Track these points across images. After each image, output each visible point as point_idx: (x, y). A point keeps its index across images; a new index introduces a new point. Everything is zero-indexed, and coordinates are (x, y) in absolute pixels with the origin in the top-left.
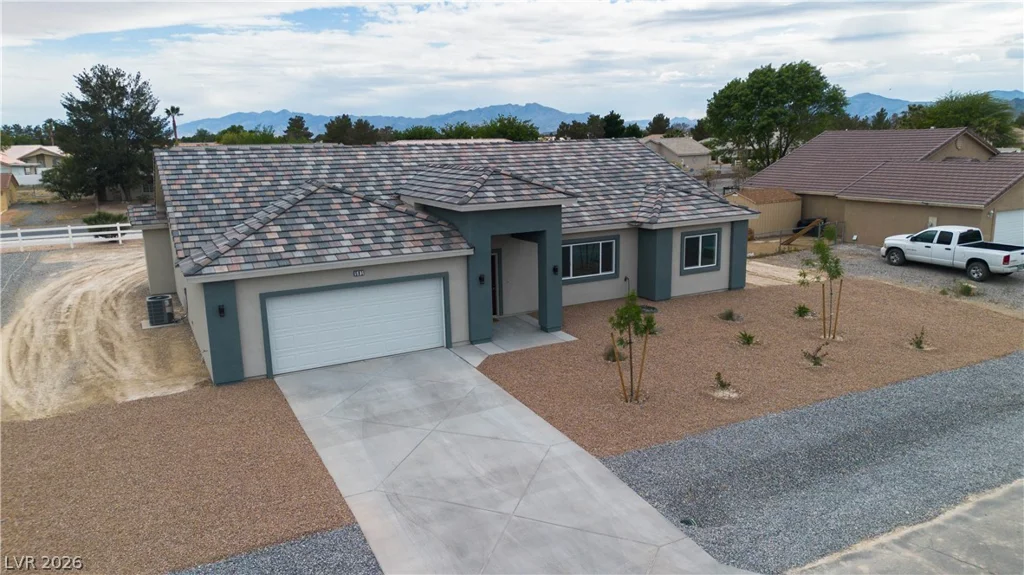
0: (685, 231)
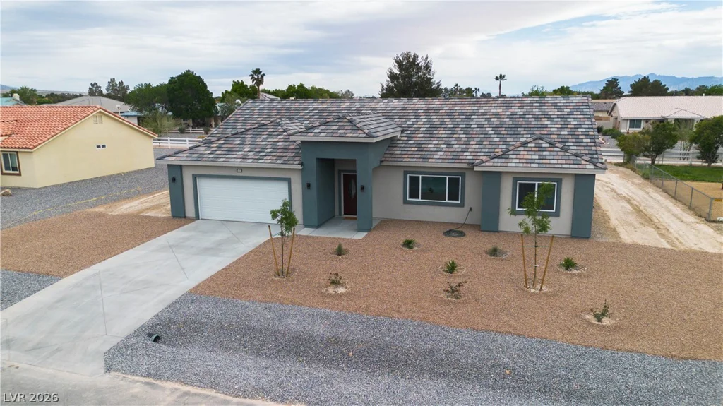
0: (516, 177)
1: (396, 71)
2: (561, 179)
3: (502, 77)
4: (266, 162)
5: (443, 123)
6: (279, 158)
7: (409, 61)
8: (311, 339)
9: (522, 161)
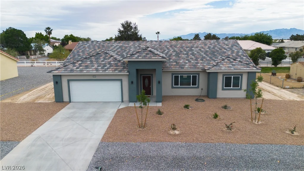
0: (224, 74)
1: (122, 29)
2: (242, 74)
3: (158, 33)
4: (109, 72)
5: (181, 52)
6: (116, 70)
7: (127, 25)
8: (183, 159)
9: (226, 67)
